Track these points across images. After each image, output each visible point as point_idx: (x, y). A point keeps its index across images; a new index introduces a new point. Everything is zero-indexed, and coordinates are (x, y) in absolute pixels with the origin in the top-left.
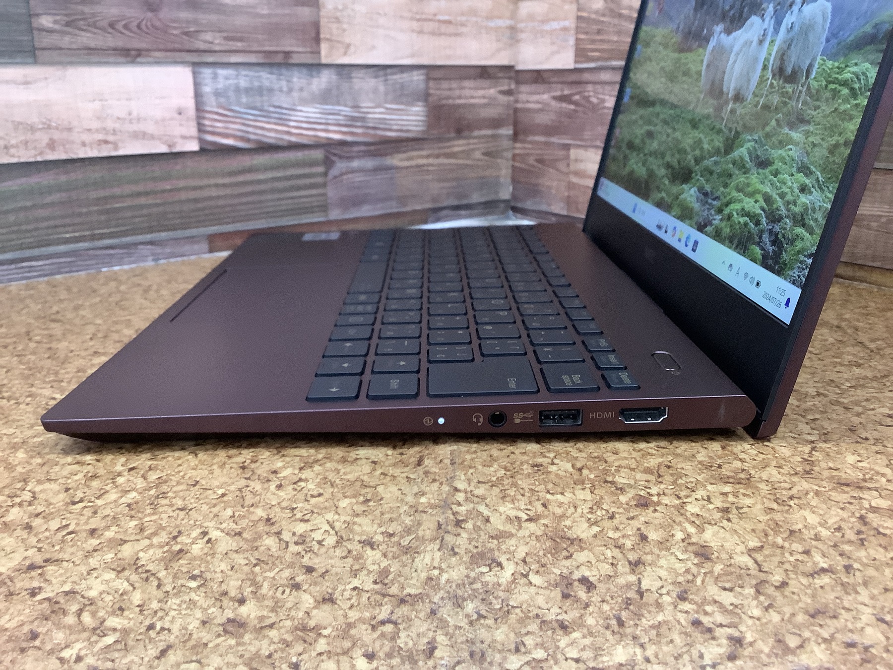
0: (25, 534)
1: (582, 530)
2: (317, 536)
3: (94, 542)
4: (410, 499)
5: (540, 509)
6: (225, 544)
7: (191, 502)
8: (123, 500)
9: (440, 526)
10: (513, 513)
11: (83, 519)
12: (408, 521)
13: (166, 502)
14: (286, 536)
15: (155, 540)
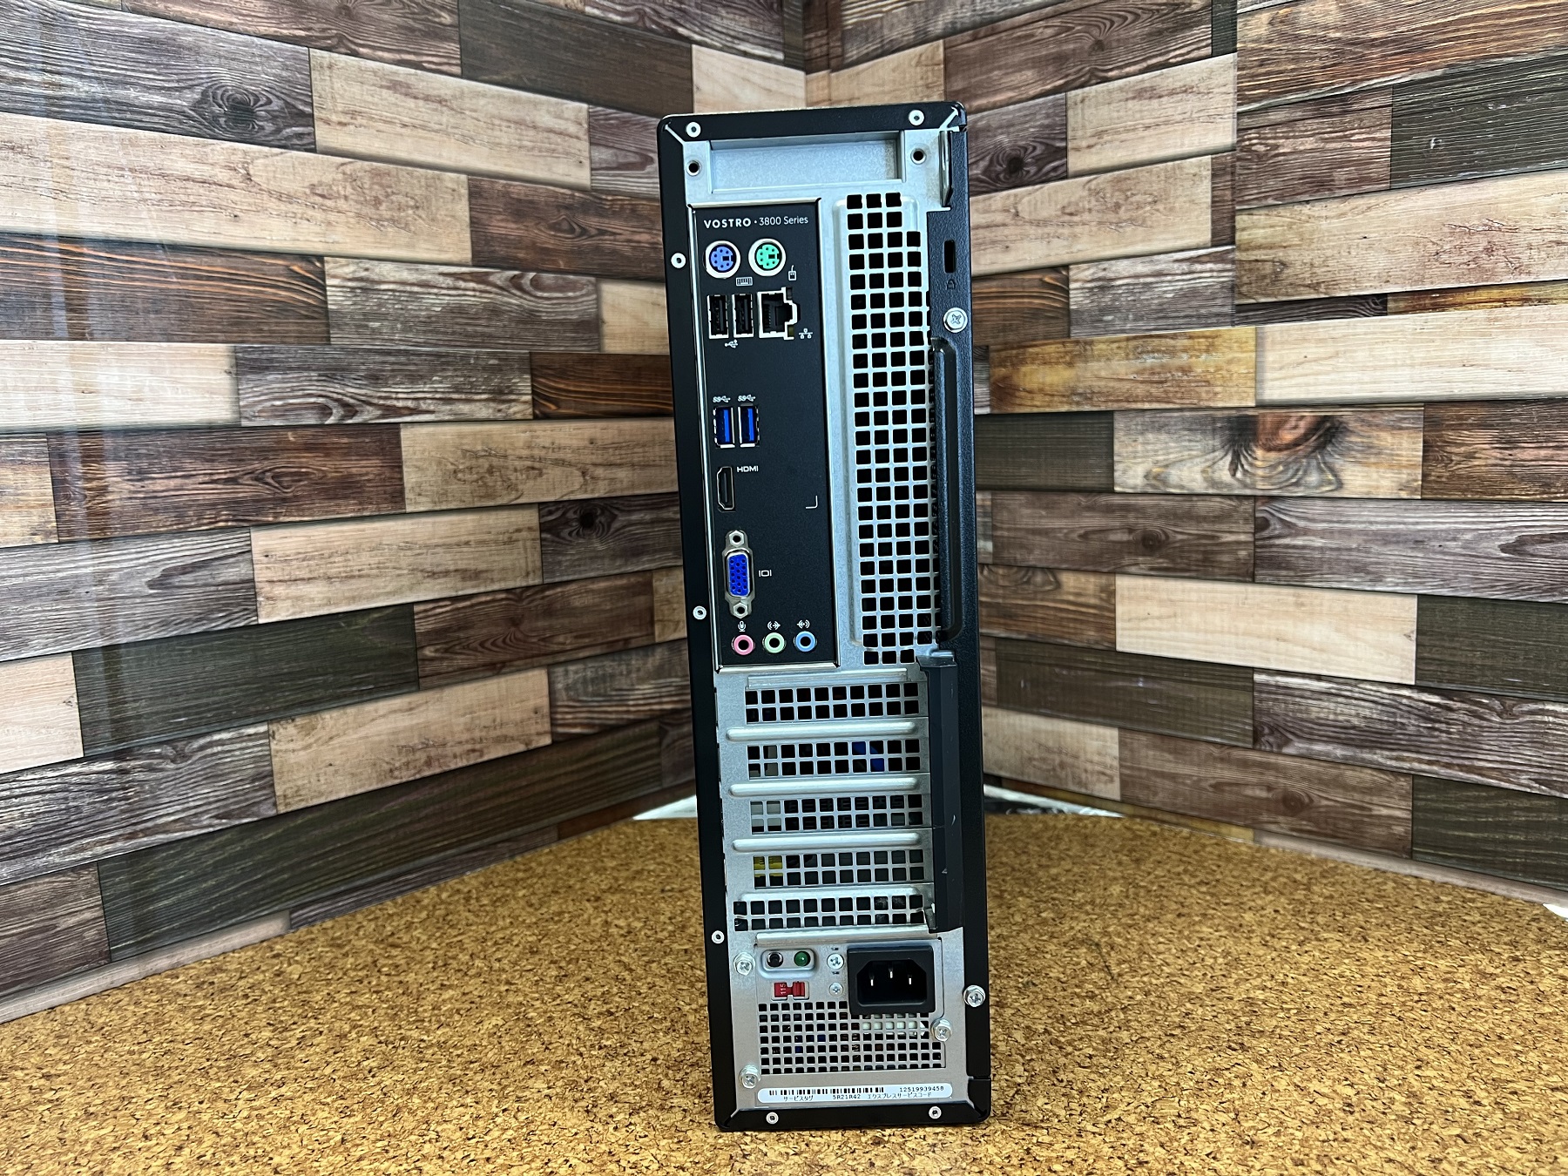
0: (440, 1162)
1: (831, 1160)
2: (646, 1163)
3: (490, 1167)
4: (711, 1140)
5: (803, 1146)
6: (582, 1168)
7: (554, 1139)
8: (504, 1136)
9: (731, 1157)
10: (783, 1150)
11: (479, 1151)
12: (709, 1154)
13: (535, 1138)
14: (623, 1163)
15: (533, 1165)
